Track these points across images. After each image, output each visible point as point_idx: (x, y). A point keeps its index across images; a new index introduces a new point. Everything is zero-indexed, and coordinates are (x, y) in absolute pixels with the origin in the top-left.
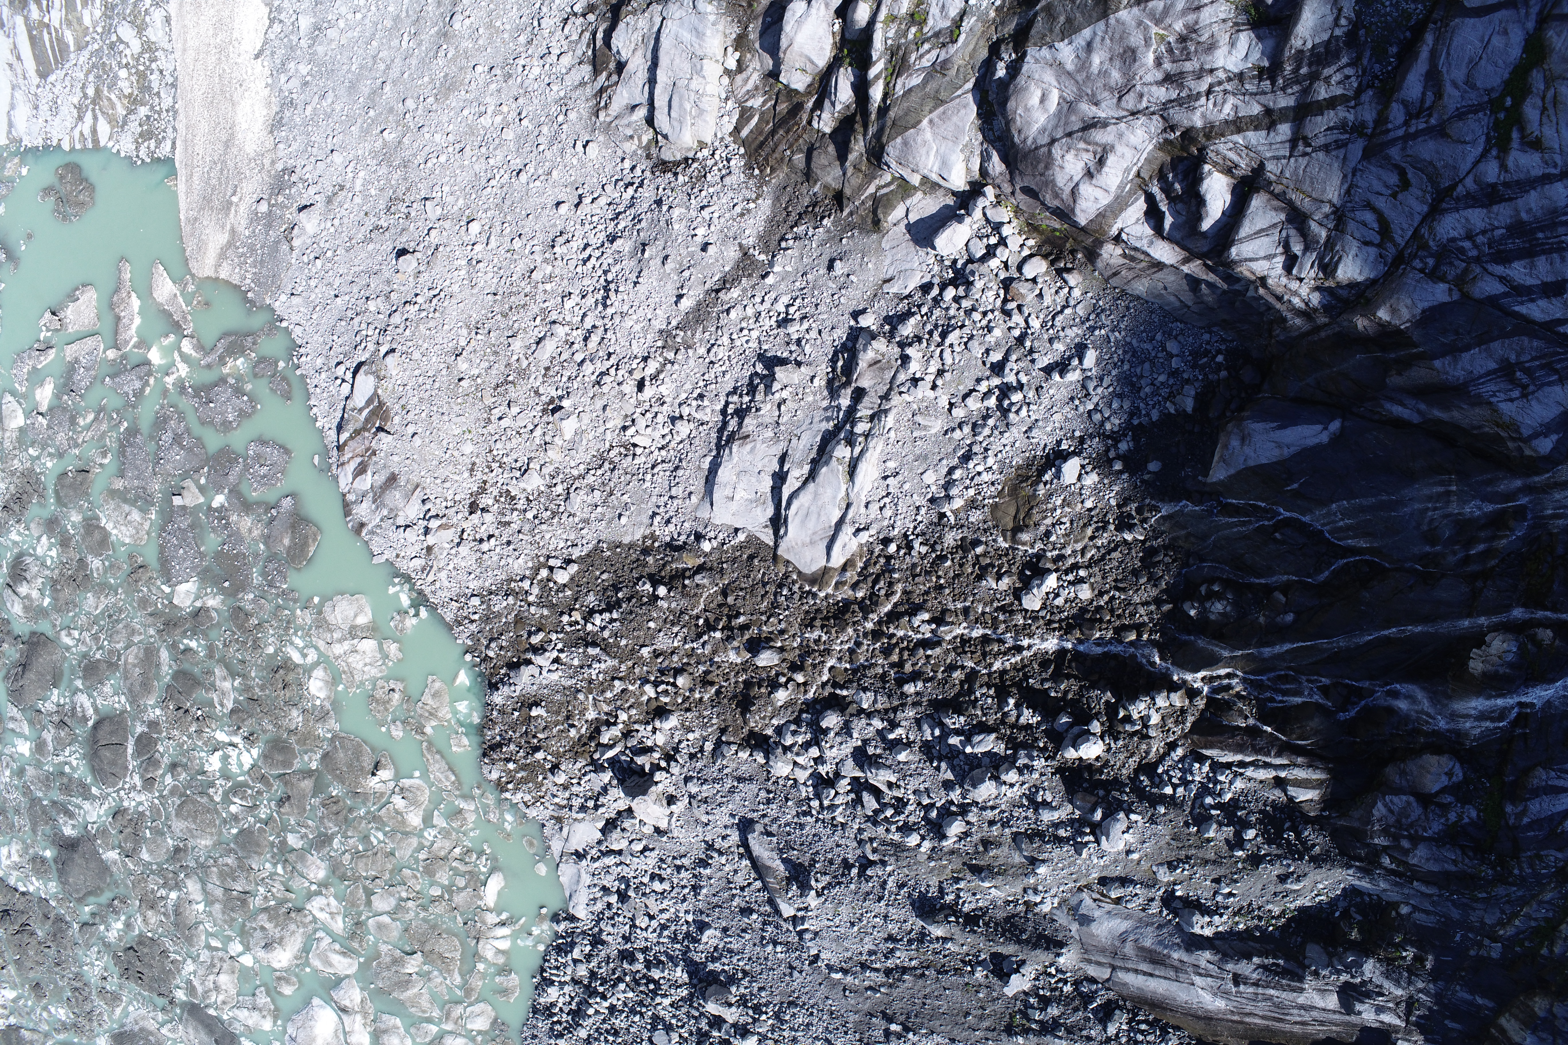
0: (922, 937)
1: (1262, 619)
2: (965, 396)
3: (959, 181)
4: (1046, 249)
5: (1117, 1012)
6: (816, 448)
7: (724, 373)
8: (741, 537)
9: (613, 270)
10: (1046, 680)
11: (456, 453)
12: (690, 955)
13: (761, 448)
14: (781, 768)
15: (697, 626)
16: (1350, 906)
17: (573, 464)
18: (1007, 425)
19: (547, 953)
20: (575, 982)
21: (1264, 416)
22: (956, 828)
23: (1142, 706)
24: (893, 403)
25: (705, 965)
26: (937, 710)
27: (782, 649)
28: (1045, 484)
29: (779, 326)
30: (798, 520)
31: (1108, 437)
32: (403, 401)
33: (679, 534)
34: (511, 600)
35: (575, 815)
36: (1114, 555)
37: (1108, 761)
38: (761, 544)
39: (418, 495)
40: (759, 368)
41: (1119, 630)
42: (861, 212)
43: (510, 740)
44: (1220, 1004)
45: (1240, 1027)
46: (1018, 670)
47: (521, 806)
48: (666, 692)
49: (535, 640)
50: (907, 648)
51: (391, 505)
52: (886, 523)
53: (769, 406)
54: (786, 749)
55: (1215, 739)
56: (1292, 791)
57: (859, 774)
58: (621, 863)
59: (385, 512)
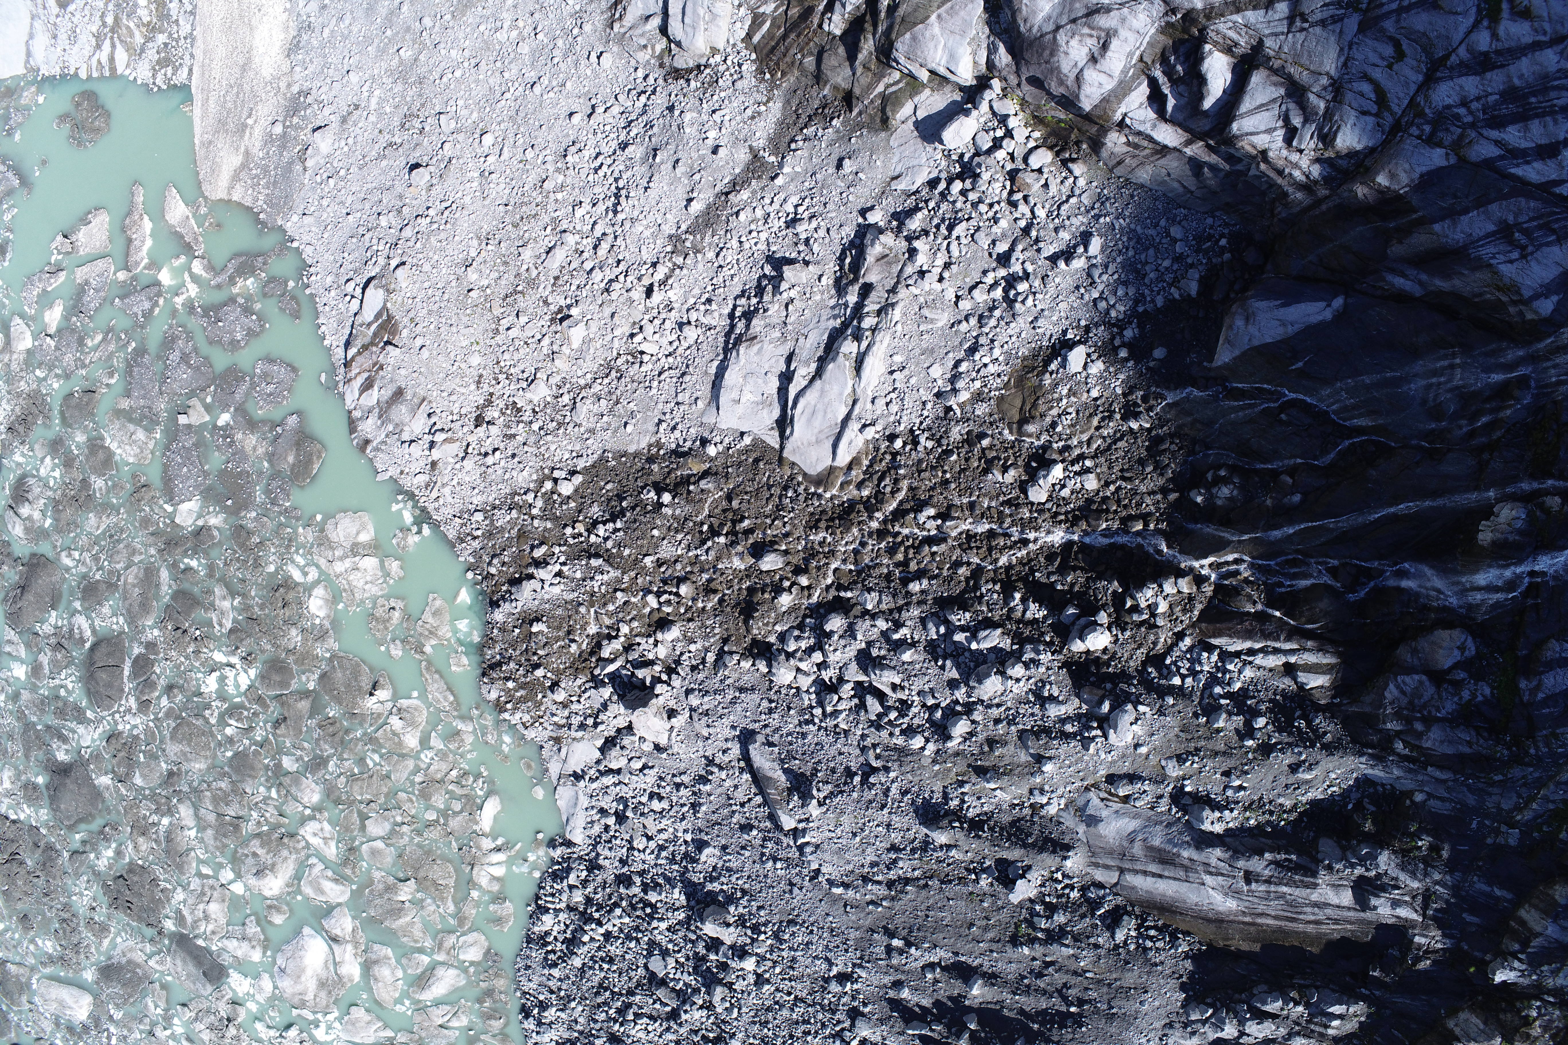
0: (926, 845)
1: (1269, 502)
2: (972, 289)
3: (966, 75)
4: (1052, 140)
5: (1125, 918)
6: (823, 346)
7: (732, 276)
8: (747, 440)
9: (625, 177)
10: (1053, 573)
11: (463, 365)
12: (688, 875)
13: (768, 348)
14: (784, 675)
15: (701, 532)
16: (1363, 797)
17: (580, 373)
18: (1013, 315)
19: (542, 879)
20: (570, 909)
21: (1268, 294)
22: (961, 728)
23: (1149, 593)
24: (900, 296)
25: (703, 885)
26: (942, 608)
27: (786, 552)
28: (1051, 373)
29: (787, 227)
30: (804, 419)
31: (1114, 325)
32: (411, 314)
33: (685, 440)
34: (514, 514)
35: (574, 734)
36: (1120, 444)
37: (1115, 653)
38: (767, 447)
39: (425, 408)
40: (768, 270)
41: (1125, 521)
42: (871, 111)
43: (510, 658)
44: (1231, 904)
45: (1252, 929)
46: (1024, 565)
47: (520, 727)
48: (668, 602)
49: (538, 553)
50: (913, 546)
51: (397, 420)
52: (892, 419)
53: (776, 306)
54: (789, 655)
55: (1223, 626)
56: (1302, 677)
57: (862, 678)
58: (620, 782)
59: (390, 428)
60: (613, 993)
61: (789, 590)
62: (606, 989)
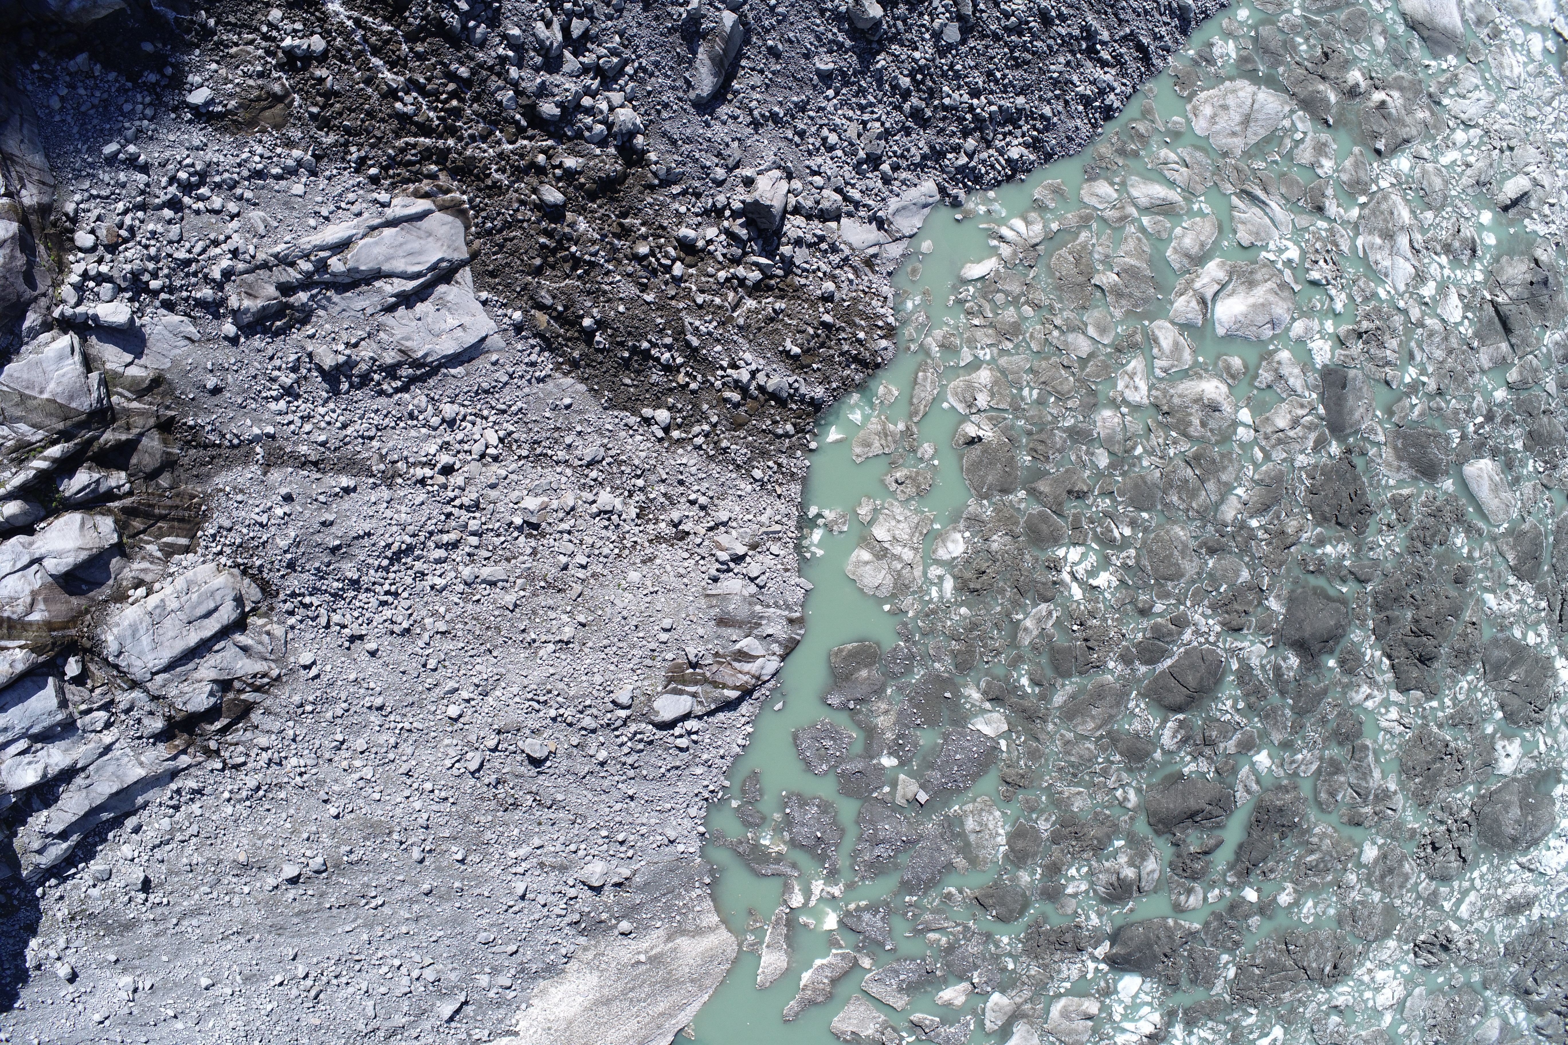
2: (217, 213)
3: (68, 340)
4: (68, 245)
6: (357, 291)
7: (376, 413)
8: (484, 295)
9: (376, 563)
11: (649, 583)
12: (858, 67)
13: (399, 334)
14: (626, 116)
15: (586, 273)
17: (564, 479)
18: (209, 165)
19: (991, 187)
20: (986, 143)
24: (264, 256)
25: (852, 50)
26: (458, 39)
27: (535, 191)
28: (225, 106)
29: (298, 395)
30: (423, 259)
31: (156, 94)
32: (648, 662)
33: (533, 347)
34: (725, 443)
35: (848, 253)
36: (234, 21)
38: (475, 276)
39: (714, 590)
40: (345, 386)
42: (158, 400)
43: (842, 355)
46: (375, 10)
47: (889, 303)
48: (667, 256)
49: (736, 397)
50: (438, 100)
51: (747, 607)
52: (361, 192)
53: (363, 354)
54: (610, 126)
57: (567, 53)
58: (847, 183)
59: (758, 608)
60: (1012, 51)
61: (560, 166)
62: (1015, 59)
